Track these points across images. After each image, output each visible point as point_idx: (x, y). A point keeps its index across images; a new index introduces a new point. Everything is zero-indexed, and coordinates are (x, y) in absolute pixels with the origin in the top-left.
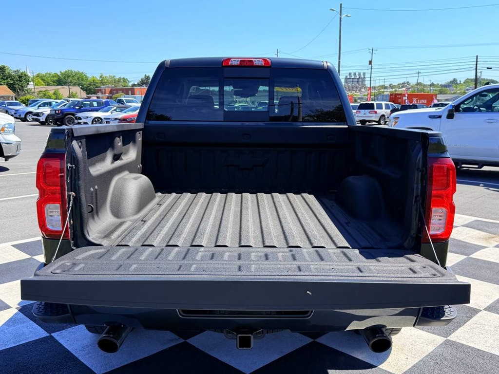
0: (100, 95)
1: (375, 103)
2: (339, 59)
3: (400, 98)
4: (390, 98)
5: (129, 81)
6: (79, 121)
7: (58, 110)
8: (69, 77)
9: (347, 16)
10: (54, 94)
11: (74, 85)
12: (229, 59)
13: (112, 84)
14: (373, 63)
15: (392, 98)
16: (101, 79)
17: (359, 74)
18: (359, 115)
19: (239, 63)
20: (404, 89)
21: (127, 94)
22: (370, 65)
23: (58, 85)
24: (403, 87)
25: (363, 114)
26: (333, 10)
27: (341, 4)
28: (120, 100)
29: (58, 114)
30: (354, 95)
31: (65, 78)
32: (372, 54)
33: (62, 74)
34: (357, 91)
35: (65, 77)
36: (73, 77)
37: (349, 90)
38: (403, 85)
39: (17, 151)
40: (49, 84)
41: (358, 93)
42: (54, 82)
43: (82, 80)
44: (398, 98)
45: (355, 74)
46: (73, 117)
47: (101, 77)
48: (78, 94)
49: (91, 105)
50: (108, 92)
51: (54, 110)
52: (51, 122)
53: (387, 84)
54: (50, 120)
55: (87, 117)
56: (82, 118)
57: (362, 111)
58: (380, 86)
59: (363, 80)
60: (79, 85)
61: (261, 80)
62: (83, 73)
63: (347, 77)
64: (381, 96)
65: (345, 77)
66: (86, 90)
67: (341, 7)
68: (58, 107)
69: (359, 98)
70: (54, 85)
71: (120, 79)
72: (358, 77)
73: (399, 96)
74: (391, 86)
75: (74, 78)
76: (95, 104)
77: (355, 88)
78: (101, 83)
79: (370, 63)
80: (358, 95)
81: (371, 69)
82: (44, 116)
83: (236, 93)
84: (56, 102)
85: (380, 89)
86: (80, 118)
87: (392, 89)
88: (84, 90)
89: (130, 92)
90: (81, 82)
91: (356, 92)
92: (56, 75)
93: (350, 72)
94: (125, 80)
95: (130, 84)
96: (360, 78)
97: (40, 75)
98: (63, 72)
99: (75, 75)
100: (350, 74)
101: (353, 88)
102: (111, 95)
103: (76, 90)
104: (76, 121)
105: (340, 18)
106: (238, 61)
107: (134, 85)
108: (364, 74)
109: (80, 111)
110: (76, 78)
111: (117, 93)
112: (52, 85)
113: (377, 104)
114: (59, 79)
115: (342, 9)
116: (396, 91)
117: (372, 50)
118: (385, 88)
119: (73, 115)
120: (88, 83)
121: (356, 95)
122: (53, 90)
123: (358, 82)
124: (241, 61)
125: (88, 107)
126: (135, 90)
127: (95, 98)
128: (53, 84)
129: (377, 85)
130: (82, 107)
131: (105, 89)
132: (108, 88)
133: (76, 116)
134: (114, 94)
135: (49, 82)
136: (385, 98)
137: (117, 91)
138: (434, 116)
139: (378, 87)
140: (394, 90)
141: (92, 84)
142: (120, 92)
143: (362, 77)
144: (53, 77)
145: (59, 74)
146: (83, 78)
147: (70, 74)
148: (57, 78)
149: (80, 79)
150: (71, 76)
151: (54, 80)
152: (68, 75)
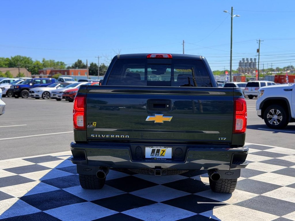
0: (42, 75)
1: (260, 82)
2: (231, 48)
3: (283, 79)
4: (275, 78)
5: (65, 65)
6: (33, 94)
7: (17, 86)
9: (237, 16)
10: (6, 74)
11: (21, 67)
12: (150, 55)
13: (52, 67)
14: (260, 51)
15: (277, 79)
16: (43, 63)
17: (251, 59)
18: (247, 91)
19: (155, 56)
20: (288, 71)
21: (64, 74)
22: (258, 53)
23: (9, 67)
24: (287, 70)
25: (250, 90)
26: (226, 12)
27: (232, 8)
28: (61, 79)
29: (17, 89)
30: (247, 76)
32: (259, 44)
33: (13, 59)
34: (250, 73)
35: (15, 61)
37: (243, 72)
38: (288, 68)
39: (3, 111)
40: (2, 67)
41: (250, 75)
42: (6, 65)
43: (28, 63)
44: (282, 79)
45: (247, 59)
46: (27, 91)
47: (43, 61)
48: (24, 74)
49: (41, 82)
50: (49, 73)
51: (13, 86)
52: (10, 95)
53: (274, 68)
54: (9, 93)
55: (39, 91)
56: (35, 92)
57: (250, 88)
58: (268, 69)
59: (254, 64)
60: (26, 67)
61: (167, 65)
62: (29, 58)
63: (240, 61)
64: (268, 77)
65: (239, 62)
66: (31, 72)
67: (232, 10)
68: (16, 84)
69: (251, 79)
70: (6, 67)
71: (58, 62)
72: (250, 62)
73: (282, 77)
74: (278, 69)
75: (22, 62)
76: (44, 81)
77: (247, 70)
78: (43, 66)
79: (258, 51)
80: (250, 76)
81: (259, 55)
82: (5, 90)
83: (153, 73)
84: (14, 80)
85: (268, 72)
86: (33, 92)
87: (278, 71)
88: (29, 72)
89: (66, 73)
90: (27, 65)
91: (248, 74)
92: (7, 60)
93: (243, 58)
94: (62, 64)
95: (66, 67)
96: (251, 63)
99: (23, 60)
100: (243, 59)
101: (246, 70)
102: (50, 75)
103: (24, 71)
104: (30, 94)
105: (232, 18)
106: (155, 55)
107: (69, 68)
108: (255, 59)
109: (33, 86)
110: (23, 62)
111: (56, 73)
112: (4, 67)
113: (261, 83)
114: (10, 62)
115: (233, 11)
116: (281, 73)
117: (260, 41)
118: (273, 70)
119: (28, 89)
120: (33, 66)
121: (248, 76)
122: (5, 71)
123: (250, 65)
124: (156, 55)
125: (39, 84)
126: (70, 72)
127: (38, 77)
129: (265, 68)
130: (35, 84)
131: (46, 71)
132: (49, 69)
133: (30, 90)
134: (53, 74)
135: (2, 64)
136: (270, 79)
137: (56, 72)
138: (287, 89)
139: (267, 70)
140: (280, 72)
141: (36, 66)
142: (58, 72)
143: (254, 61)
144: (6, 61)
145: (10, 58)
146: (29, 62)
147: (19, 59)
148: (8, 61)
149: (27, 63)
150: (20, 60)
151: (6, 64)
152: (17, 59)
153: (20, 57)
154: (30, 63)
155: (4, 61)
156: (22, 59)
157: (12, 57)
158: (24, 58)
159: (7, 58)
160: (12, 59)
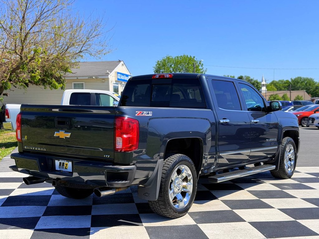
8: (298, 83)
31: (294, 84)
36: (302, 82)
40: (281, 90)
42: (285, 88)
60: (306, 89)
66: (312, 94)
75: (302, 84)
88: (308, 93)
92: (287, 82)
97: (274, 82)
98: (293, 79)
110: (304, 83)
120: (314, 87)
128: (284, 89)
135: (281, 87)
144: (285, 83)
145: (290, 80)
146: (310, 83)
147: (299, 80)
148: (288, 84)
149: (308, 84)
150: (301, 82)
151: (285, 86)
152: (297, 81)
153: (301, 78)
154: (312, 84)
155: (284, 83)
156: (303, 80)
157: (291, 79)
158: (305, 80)
159: (286, 81)
160: (292, 81)
